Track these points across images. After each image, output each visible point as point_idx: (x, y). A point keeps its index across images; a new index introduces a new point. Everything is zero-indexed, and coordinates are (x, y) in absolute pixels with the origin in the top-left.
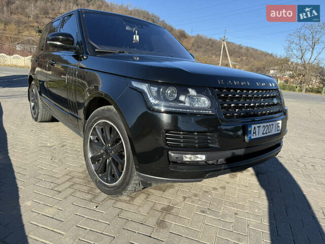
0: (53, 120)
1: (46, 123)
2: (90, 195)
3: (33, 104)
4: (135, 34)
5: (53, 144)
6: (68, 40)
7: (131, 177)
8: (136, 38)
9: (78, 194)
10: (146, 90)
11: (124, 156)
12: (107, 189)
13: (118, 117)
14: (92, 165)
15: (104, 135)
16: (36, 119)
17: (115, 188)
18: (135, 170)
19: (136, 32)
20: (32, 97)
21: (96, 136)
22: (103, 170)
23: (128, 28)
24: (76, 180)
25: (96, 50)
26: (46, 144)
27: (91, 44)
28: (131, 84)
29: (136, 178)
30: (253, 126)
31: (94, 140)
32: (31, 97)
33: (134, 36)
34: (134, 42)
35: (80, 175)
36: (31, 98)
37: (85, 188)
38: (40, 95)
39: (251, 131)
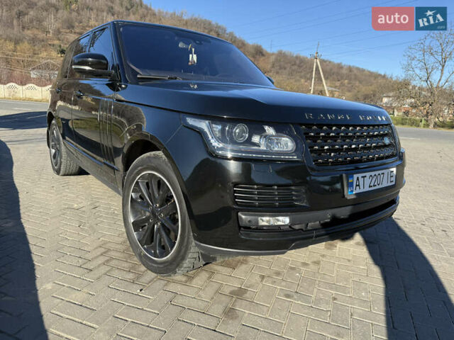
0: (81, 172)
1: (72, 177)
2: (131, 274)
3: (53, 151)
4: (192, 53)
5: (81, 205)
6: (100, 63)
7: (187, 249)
8: (193, 58)
9: (116, 273)
10: (206, 130)
11: (178, 220)
12: (156, 265)
13: (169, 167)
14: (135, 233)
15: (150, 191)
16: (58, 172)
17: (166, 264)
18: (192, 239)
19: (193, 50)
20: (53, 141)
21: (140, 194)
22: (149, 239)
23: (181, 45)
24: (113, 254)
25: (138, 76)
26: (72, 205)
27: (131, 68)
28: (185, 121)
29: (194, 250)
30: (355, 176)
31: (137, 198)
32: (51, 141)
33: (191, 55)
34: (190, 64)
35: (119, 247)
36: (51, 143)
37: (126, 265)
38: (64, 138)
39: (352, 183)
